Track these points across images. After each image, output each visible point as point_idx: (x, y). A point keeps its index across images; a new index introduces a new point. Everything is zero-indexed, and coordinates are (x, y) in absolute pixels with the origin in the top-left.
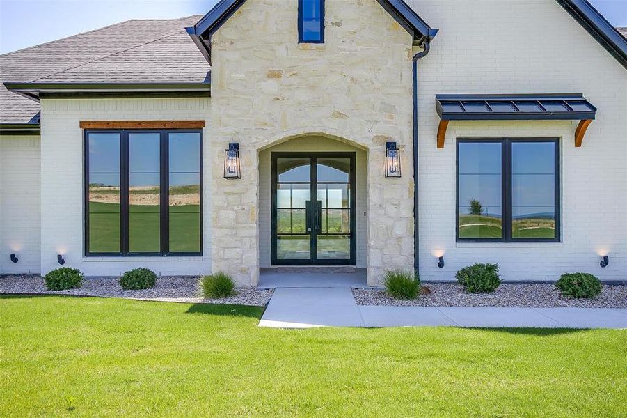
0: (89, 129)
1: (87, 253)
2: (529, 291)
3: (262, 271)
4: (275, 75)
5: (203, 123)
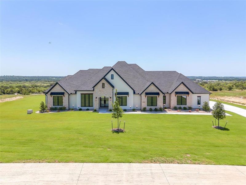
0: (81, 94)
1: (81, 107)
3: (99, 108)
4: (100, 91)
5: (93, 94)
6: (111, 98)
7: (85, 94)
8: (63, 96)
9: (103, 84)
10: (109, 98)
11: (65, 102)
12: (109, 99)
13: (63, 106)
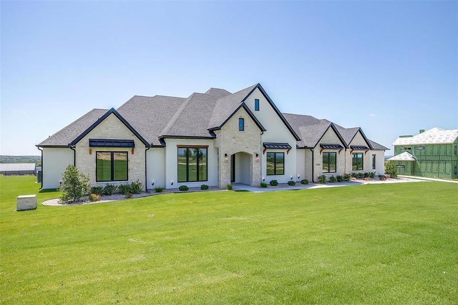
0: (179, 147)
1: (178, 182)
2: (283, 185)
4: (234, 138)
5: (208, 146)
6: (257, 155)
7: (188, 147)
8: (130, 152)
9: (242, 120)
10: (254, 156)
11: (135, 168)
12: (254, 159)
13: (130, 182)
